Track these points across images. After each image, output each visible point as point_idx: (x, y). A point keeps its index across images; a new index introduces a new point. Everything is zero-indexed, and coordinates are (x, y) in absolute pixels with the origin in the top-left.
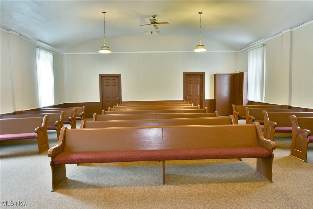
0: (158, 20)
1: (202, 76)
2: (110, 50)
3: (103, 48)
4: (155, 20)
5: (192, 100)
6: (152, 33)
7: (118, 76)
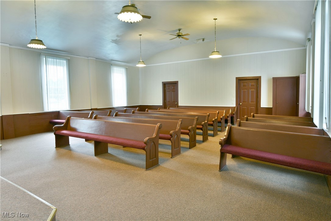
0: (183, 32)
1: (257, 80)
2: (145, 64)
3: (140, 63)
4: (180, 33)
5: (246, 107)
6: (203, 40)
7: (176, 83)
